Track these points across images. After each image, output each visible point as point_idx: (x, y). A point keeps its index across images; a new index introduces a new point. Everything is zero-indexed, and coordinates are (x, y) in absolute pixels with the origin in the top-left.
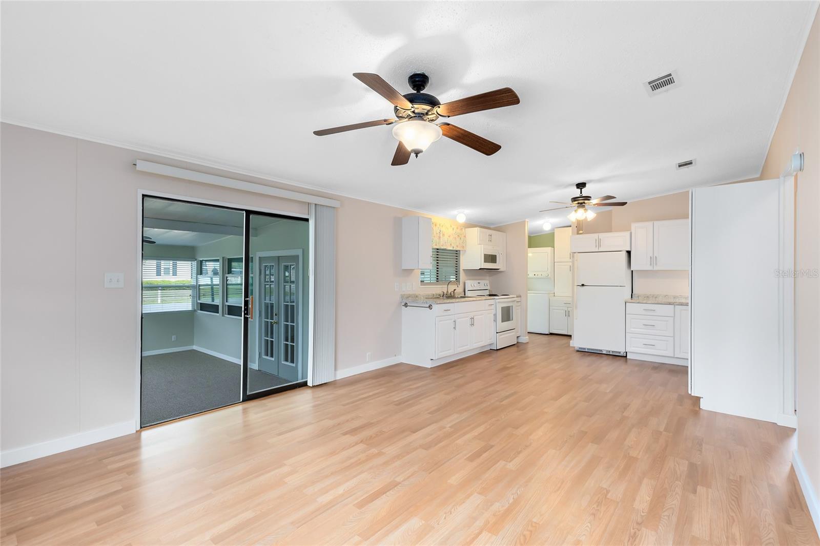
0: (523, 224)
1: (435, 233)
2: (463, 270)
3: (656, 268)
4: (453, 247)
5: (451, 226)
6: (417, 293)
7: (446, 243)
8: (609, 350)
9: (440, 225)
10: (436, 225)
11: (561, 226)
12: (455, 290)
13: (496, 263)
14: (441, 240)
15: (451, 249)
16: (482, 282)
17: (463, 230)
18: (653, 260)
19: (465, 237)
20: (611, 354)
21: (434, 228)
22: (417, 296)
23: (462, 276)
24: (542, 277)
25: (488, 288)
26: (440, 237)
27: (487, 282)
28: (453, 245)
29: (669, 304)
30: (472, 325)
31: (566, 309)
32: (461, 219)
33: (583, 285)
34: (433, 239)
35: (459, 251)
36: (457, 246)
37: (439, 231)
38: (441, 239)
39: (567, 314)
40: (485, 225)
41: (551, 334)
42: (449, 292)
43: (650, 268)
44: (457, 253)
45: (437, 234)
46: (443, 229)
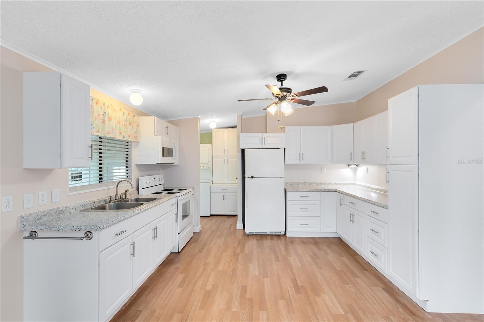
0: (197, 119)
1: (95, 114)
2: (136, 164)
3: (303, 162)
4: (124, 137)
5: (121, 110)
6: (61, 206)
7: (113, 130)
8: (272, 231)
9: (104, 104)
10: (97, 103)
11: (220, 127)
12: (126, 191)
13: (172, 156)
14: (106, 126)
15: (121, 138)
16: (157, 177)
17: (136, 118)
18: (301, 156)
19: (138, 126)
20: (274, 234)
21: (95, 105)
22: (61, 212)
23: (135, 173)
24: (204, 168)
25: (163, 182)
26: (104, 122)
27: (161, 176)
28: (123, 134)
29: (318, 191)
30: (156, 237)
31: (224, 194)
32: (137, 100)
33: (252, 177)
34: (92, 122)
35: (131, 142)
36: (129, 136)
37: (101, 113)
38: (107, 124)
39: (224, 199)
40: (161, 115)
41: (211, 215)
42: (119, 195)
43: (297, 162)
44: (127, 144)
45: (100, 115)
46: (109, 111)
